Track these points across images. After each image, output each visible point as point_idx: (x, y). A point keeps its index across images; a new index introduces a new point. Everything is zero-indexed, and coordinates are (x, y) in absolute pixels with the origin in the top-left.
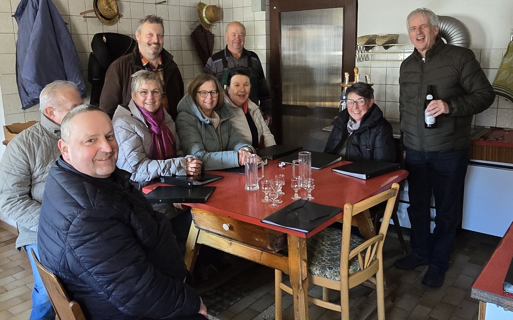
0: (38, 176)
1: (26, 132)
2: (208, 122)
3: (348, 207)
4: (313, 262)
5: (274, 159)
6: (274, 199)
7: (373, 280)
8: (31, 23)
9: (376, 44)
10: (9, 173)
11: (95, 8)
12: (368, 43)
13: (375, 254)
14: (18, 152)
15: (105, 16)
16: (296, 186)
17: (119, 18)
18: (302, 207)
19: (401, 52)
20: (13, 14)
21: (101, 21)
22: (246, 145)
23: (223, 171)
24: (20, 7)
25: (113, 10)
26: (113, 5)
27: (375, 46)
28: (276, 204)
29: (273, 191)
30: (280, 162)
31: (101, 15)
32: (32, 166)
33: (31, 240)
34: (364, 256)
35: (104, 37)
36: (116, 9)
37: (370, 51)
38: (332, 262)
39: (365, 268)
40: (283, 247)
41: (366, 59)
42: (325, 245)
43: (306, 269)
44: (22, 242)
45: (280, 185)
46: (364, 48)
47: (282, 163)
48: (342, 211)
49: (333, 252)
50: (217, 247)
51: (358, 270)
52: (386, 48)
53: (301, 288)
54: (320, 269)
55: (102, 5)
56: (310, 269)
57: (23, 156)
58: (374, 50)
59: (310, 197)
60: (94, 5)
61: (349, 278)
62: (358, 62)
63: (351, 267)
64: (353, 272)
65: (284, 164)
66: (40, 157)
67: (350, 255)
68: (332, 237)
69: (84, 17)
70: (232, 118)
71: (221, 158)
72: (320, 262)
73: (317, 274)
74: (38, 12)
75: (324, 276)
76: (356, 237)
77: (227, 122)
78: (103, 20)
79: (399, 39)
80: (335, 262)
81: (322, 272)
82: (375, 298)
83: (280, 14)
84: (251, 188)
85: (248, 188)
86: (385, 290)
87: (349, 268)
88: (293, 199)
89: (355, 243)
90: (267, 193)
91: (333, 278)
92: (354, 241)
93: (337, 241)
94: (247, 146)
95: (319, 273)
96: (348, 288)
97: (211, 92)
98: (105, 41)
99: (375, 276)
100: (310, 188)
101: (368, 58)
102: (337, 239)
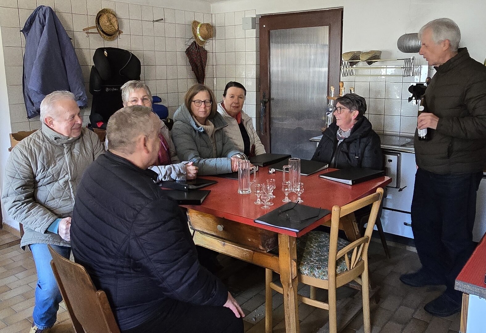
0: (40, 180)
1: (28, 139)
2: (202, 131)
3: (336, 209)
4: (302, 262)
5: (264, 166)
6: (266, 201)
7: (358, 281)
8: (38, 37)
9: (360, 60)
10: (14, 178)
11: (97, 25)
12: (353, 58)
13: (360, 256)
14: (21, 158)
15: (107, 32)
16: (286, 190)
17: (119, 34)
18: (292, 209)
19: (383, 68)
20: (21, 29)
21: (103, 36)
22: (238, 152)
23: (216, 177)
24: (28, 23)
25: (113, 26)
26: (114, 22)
27: (359, 62)
28: (267, 206)
29: (265, 194)
30: (270, 168)
31: (103, 31)
32: (34, 171)
33: (34, 239)
34: (350, 257)
35: (105, 52)
36: (116, 26)
37: (354, 66)
38: (320, 262)
39: (351, 268)
40: (273, 247)
41: (351, 73)
42: (313, 247)
43: (296, 268)
44: (27, 241)
45: (271, 189)
46: (349, 64)
47: (272, 169)
48: (330, 213)
49: (321, 253)
50: (211, 248)
51: (345, 270)
52: (370, 63)
53: (291, 286)
54: (309, 269)
55: (104, 22)
56: (300, 269)
57: (25, 161)
58: (358, 65)
59: (300, 201)
60: (96, 22)
61: (337, 278)
62: (343, 77)
63: (338, 267)
64: (340, 272)
65: (274, 171)
66: (40, 162)
67: (338, 255)
68: (319, 240)
69: (87, 33)
70: (226, 127)
71: (215, 164)
72: (309, 263)
73: (306, 274)
74: (45, 27)
75: (313, 275)
76: (342, 240)
77: (221, 130)
78: (104, 36)
79: (382, 55)
80: (323, 262)
81: (310, 272)
82: (361, 298)
83: (269, 32)
84: (244, 192)
85: (241, 193)
86: (370, 292)
87: (336, 268)
88: (284, 202)
89: (341, 245)
90: (259, 196)
91: (321, 277)
92: (341, 243)
93: (324, 243)
94: (239, 154)
95: (308, 272)
96: (336, 287)
97: (204, 102)
98: (106, 55)
99: (360, 277)
100: (300, 191)
101: (352, 73)
102: (324, 242)
